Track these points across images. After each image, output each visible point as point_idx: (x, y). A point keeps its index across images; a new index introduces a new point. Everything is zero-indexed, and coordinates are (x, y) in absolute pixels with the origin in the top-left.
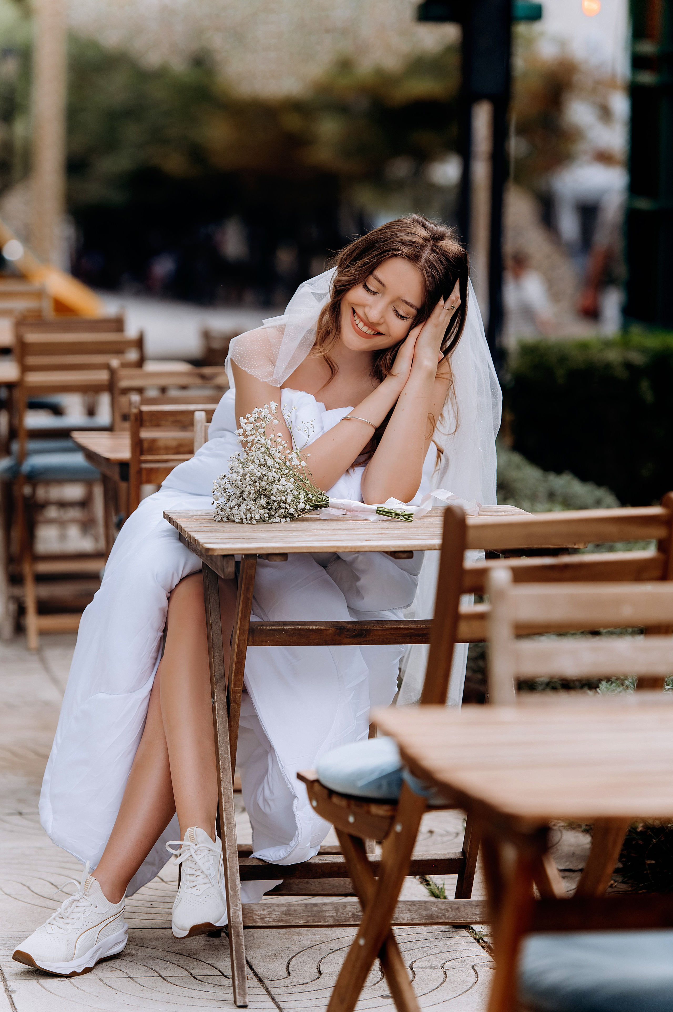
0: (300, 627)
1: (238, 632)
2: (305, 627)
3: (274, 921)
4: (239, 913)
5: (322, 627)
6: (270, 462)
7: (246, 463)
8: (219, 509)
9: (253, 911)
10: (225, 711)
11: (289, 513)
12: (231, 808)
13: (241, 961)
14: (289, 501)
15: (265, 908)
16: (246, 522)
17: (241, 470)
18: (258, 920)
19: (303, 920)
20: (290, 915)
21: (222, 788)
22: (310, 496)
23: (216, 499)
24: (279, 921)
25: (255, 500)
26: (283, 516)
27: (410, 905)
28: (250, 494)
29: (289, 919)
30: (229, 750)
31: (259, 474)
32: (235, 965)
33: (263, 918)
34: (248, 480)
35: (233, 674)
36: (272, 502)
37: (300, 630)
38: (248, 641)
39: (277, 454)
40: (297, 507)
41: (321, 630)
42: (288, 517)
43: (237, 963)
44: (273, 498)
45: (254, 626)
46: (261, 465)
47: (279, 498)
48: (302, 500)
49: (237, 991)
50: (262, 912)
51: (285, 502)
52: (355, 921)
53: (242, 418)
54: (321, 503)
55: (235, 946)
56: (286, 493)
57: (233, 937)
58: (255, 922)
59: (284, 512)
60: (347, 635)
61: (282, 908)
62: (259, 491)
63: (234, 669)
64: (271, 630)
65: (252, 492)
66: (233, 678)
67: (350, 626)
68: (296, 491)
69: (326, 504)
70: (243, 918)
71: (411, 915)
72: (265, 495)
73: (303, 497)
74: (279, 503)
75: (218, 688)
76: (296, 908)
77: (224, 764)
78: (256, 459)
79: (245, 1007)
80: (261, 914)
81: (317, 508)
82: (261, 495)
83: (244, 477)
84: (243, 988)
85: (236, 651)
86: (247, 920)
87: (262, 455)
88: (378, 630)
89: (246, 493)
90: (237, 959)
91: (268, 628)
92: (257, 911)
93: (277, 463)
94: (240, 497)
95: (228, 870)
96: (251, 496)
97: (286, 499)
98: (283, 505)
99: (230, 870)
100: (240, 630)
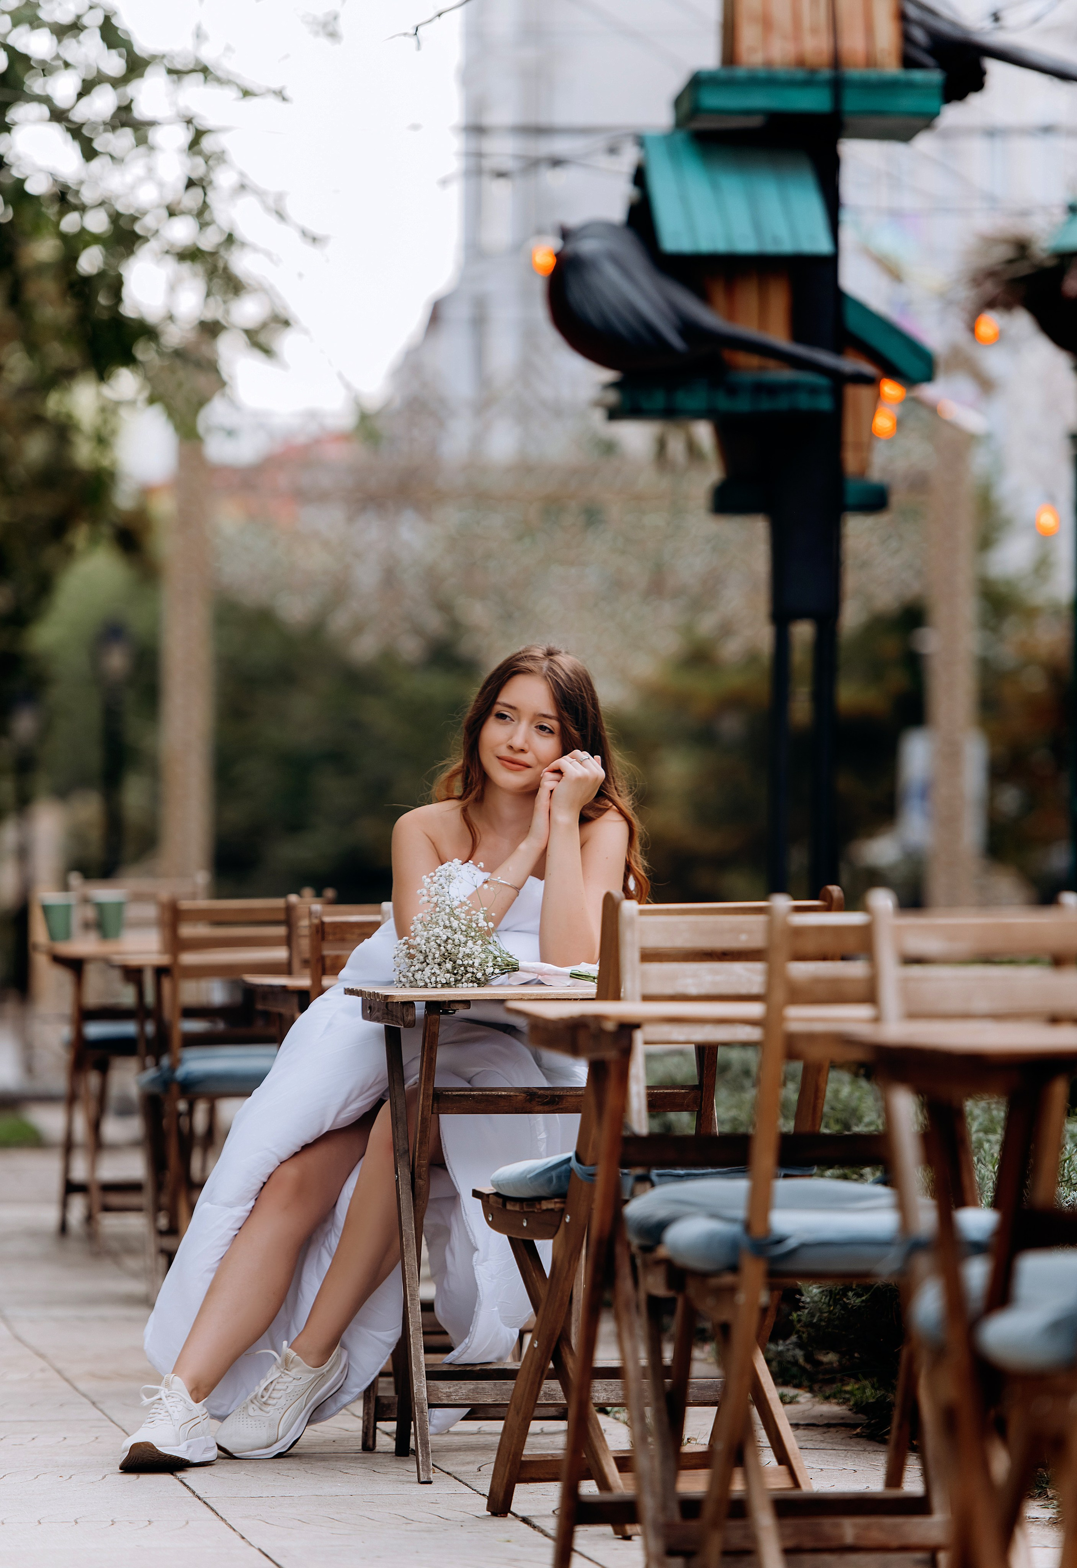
0: (487, 1093)
1: (421, 1097)
2: (493, 1093)
3: (460, 1399)
4: (423, 1390)
5: (512, 1093)
6: (455, 924)
7: (430, 925)
8: (401, 975)
9: (438, 1388)
10: (409, 1187)
11: (476, 978)
12: (415, 1284)
13: (425, 1437)
14: (476, 965)
15: (452, 1386)
16: (432, 986)
17: (425, 933)
18: (443, 1398)
19: (491, 1399)
20: (478, 1393)
21: (406, 1264)
22: (499, 959)
23: (398, 965)
24: (465, 1399)
25: (439, 964)
26: (470, 981)
27: (606, 1385)
28: (434, 958)
29: (477, 1397)
30: (413, 1225)
31: (445, 937)
32: (419, 1441)
33: (449, 1396)
34: (433, 943)
35: (417, 1145)
36: (458, 966)
37: (488, 1095)
38: (432, 1108)
39: (463, 916)
40: (485, 971)
41: (510, 1096)
42: (475, 982)
43: (421, 1439)
44: (459, 962)
45: (439, 1091)
46: (445, 927)
47: (466, 962)
48: (490, 964)
49: (421, 1467)
50: (448, 1390)
51: (472, 966)
52: (547, 1400)
53: (425, 876)
54: (510, 967)
55: (419, 1422)
56: (473, 956)
57: (417, 1414)
58: (441, 1400)
59: (472, 977)
60: (538, 1101)
61: (470, 1386)
62: (444, 954)
63: (418, 1140)
64: (457, 1095)
65: (437, 956)
66: (417, 1150)
67: (542, 1092)
68: (483, 954)
69: (516, 968)
70: (427, 1395)
71: (607, 1395)
72: (450, 960)
73: (491, 960)
74: (465, 968)
75: (401, 1163)
76: (484, 1386)
77: (407, 1240)
78: (440, 921)
79: (430, 1483)
80: (447, 1392)
81: (506, 972)
82: (446, 959)
83: (428, 940)
84: (427, 1463)
85: (420, 1118)
86: (431, 1398)
87: (447, 917)
88: (572, 1096)
89: (430, 958)
90: (420, 1435)
91: (454, 1093)
92: (443, 1389)
93: (463, 924)
94: (423, 963)
95: (412, 1347)
96: (436, 960)
97: (473, 963)
98: (470, 969)
99: (413, 1346)
100: (423, 1095)
